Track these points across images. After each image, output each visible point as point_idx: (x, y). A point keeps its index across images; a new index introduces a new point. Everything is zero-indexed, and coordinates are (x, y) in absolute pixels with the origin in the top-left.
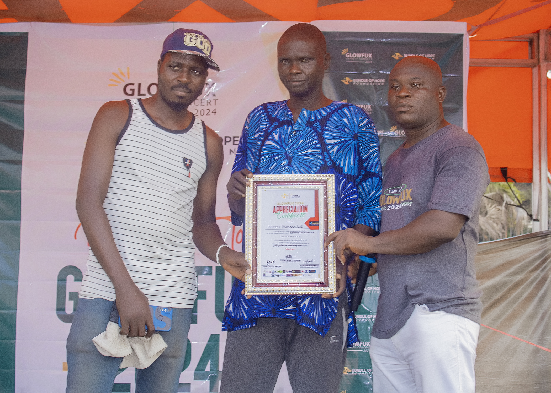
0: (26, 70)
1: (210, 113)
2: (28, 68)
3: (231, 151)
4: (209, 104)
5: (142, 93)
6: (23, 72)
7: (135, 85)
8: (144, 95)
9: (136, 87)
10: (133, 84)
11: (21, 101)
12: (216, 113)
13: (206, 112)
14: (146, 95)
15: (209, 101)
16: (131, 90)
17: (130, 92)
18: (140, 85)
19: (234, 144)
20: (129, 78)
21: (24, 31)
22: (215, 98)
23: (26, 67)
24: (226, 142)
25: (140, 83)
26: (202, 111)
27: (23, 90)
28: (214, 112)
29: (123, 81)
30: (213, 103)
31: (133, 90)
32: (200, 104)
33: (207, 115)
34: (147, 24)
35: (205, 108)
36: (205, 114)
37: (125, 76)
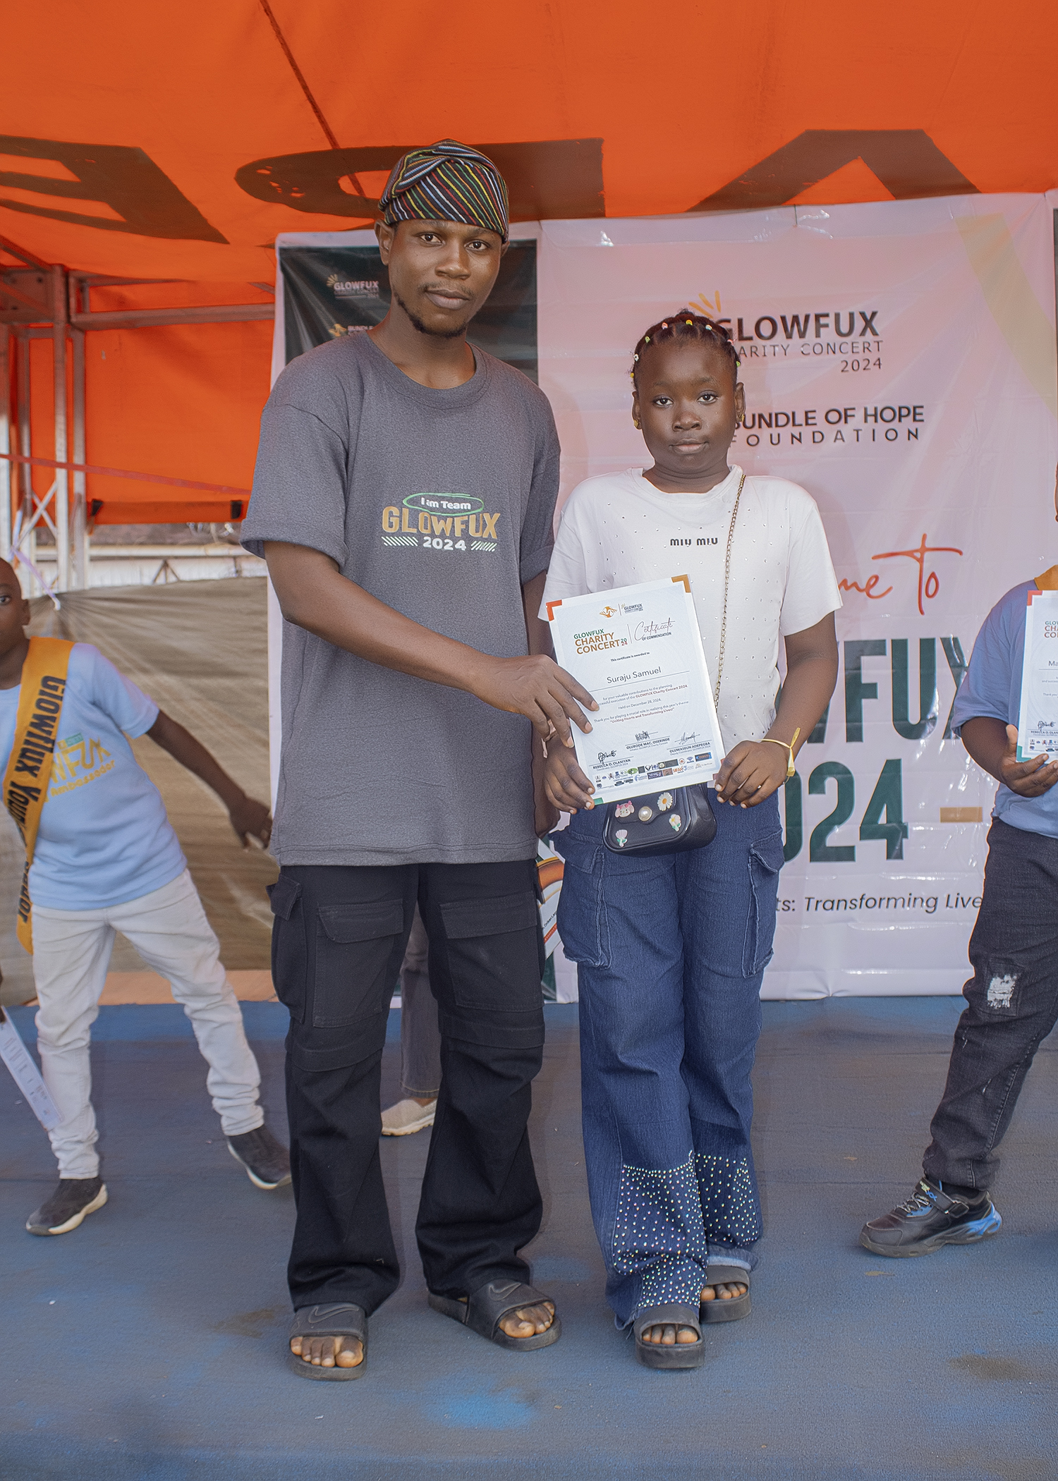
0: (536, 306)
1: (871, 366)
2: (542, 302)
3: (910, 432)
4: (866, 350)
5: (746, 334)
6: (532, 310)
7: (732, 322)
8: (750, 339)
9: (733, 326)
10: (728, 321)
11: (531, 365)
12: (881, 367)
13: (863, 365)
14: (754, 339)
15: (866, 345)
18: (740, 322)
19: (915, 420)
20: (719, 310)
21: (531, 237)
22: (877, 339)
23: (536, 301)
24: (900, 416)
25: (740, 317)
26: (855, 363)
28: (878, 363)
29: (711, 315)
30: (873, 347)
32: (850, 353)
33: (864, 369)
34: (748, 212)
35: (860, 357)
36: (862, 365)
37: (712, 307)
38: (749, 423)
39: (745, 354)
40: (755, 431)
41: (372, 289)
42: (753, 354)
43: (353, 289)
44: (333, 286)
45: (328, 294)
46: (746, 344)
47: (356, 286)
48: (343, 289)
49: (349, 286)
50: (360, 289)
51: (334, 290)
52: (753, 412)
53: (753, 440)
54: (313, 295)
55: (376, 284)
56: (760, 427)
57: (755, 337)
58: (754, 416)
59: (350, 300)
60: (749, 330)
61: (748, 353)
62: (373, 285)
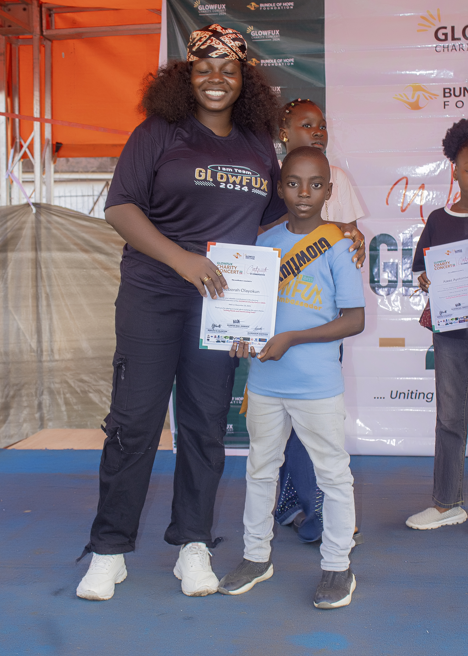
0: (324, 19)
2: (328, 17)
5: (456, 37)
6: (321, 22)
7: (447, 28)
8: (459, 39)
9: (449, 31)
10: (445, 28)
11: (321, 55)
16: (443, 34)
17: (443, 37)
18: (453, 28)
20: (440, 21)
23: (324, 16)
25: (453, 25)
27: (323, 42)
29: (434, 25)
31: (446, 35)
37: (435, 19)
38: (457, 93)
39: (455, 49)
40: (462, 98)
41: (222, 9)
42: (461, 49)
43: (209, 9)
44: (197, 8)
45: (194, 12)
46: (457, 43)
47: (212, 7)
48: (204, 9)
49: (207, 8)
50: (214, 9)
51: (199, 10)
52: (460, 87)
53: (460, 104)
54: (185, 13)
55: (224, 6)
56: (464, 96)
57: (462, 38)
58: (460, 88)
59: (206, 16)
60: (458, 34)
61: (457, 48)
62: (222, 6)
